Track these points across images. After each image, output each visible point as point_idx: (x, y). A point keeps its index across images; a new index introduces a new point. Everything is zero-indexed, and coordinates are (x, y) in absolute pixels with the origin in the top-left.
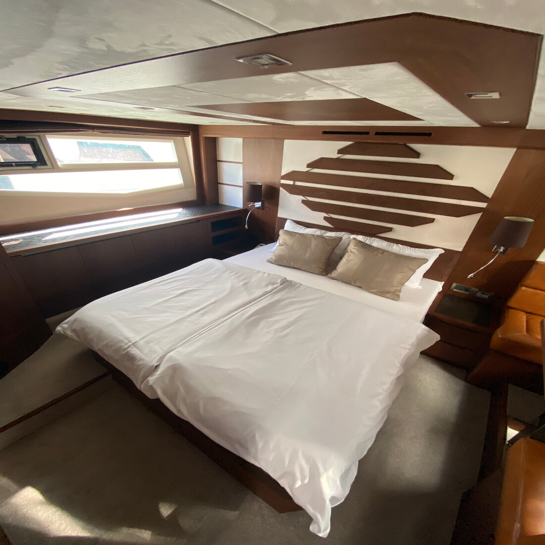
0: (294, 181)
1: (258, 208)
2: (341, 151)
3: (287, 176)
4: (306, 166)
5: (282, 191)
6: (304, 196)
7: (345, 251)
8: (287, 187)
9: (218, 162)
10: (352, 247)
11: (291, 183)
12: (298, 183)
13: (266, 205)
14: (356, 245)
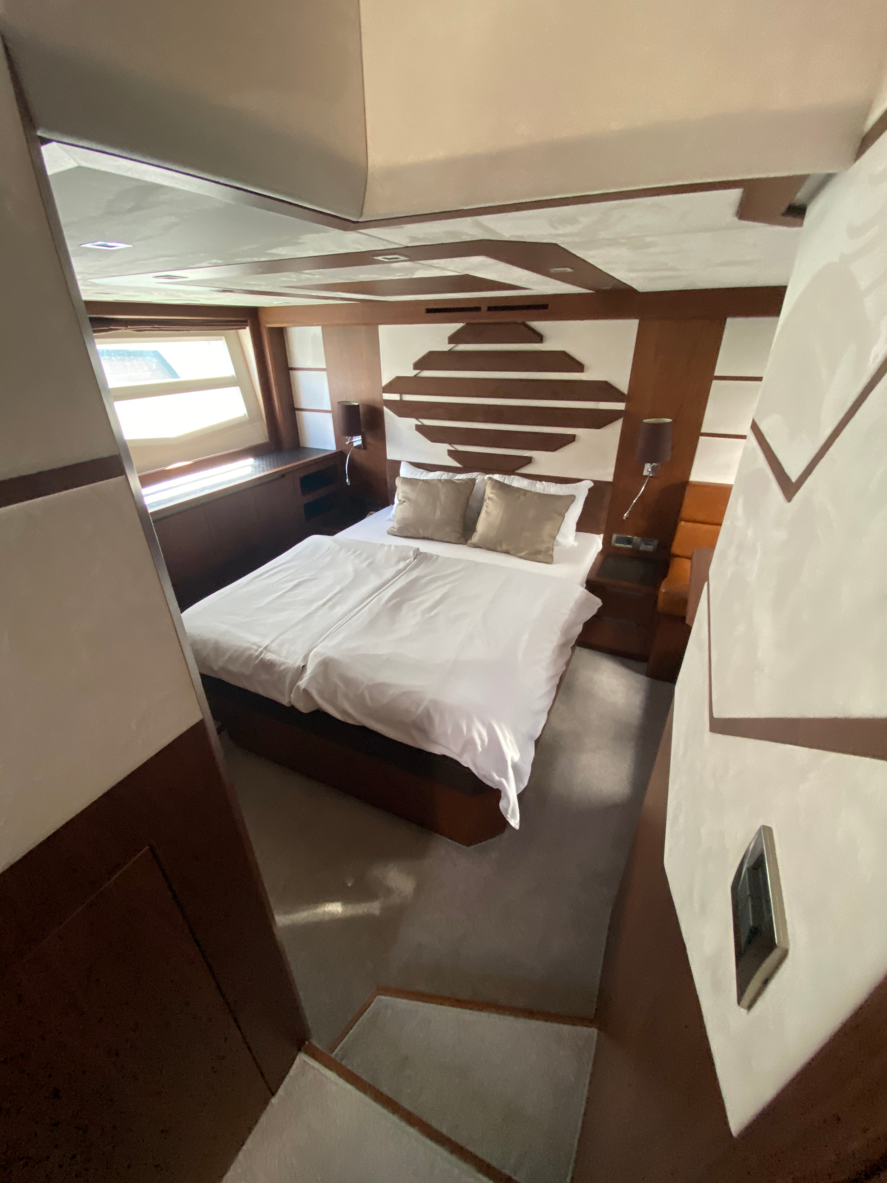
0: (401, 393)
1: (358, 447)
2: (454, 339)
3: (391, 387)
4: (412, 367)
5: (388, 413)
6: (417, 418)
7: (482, 501)
8: (394, 406)
9: (290, 371)
10: (489, 493)
11: (395, 397)
12: (407, 398)
13: (369, 440)
14: (493, 487)
